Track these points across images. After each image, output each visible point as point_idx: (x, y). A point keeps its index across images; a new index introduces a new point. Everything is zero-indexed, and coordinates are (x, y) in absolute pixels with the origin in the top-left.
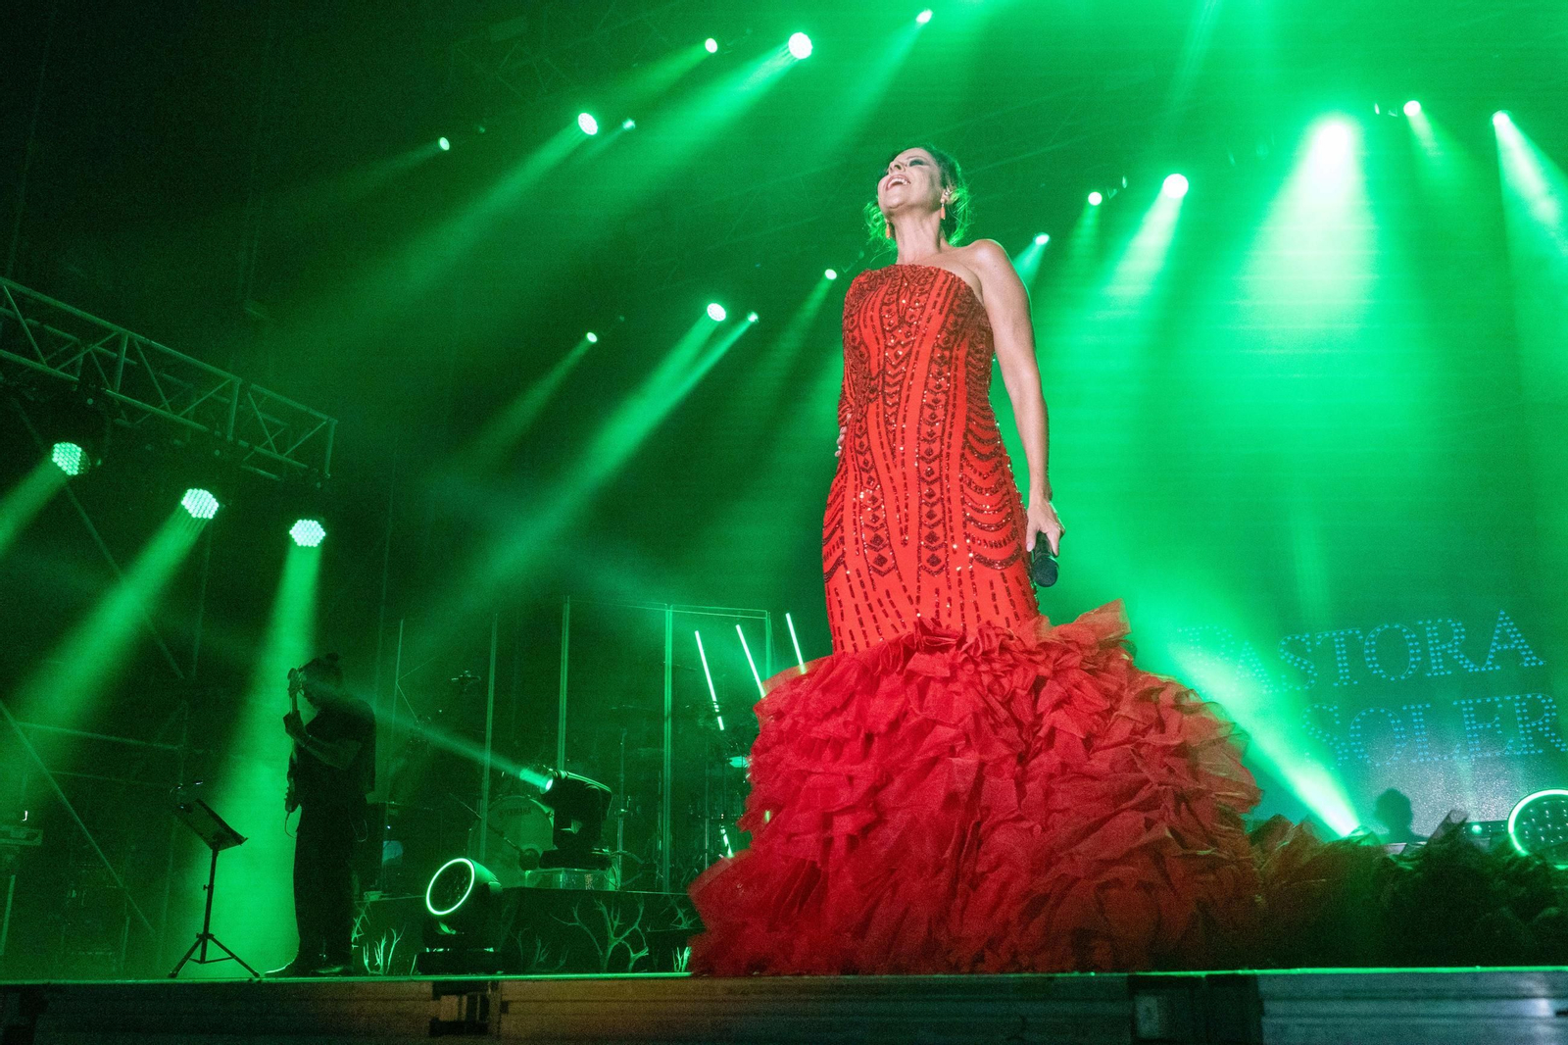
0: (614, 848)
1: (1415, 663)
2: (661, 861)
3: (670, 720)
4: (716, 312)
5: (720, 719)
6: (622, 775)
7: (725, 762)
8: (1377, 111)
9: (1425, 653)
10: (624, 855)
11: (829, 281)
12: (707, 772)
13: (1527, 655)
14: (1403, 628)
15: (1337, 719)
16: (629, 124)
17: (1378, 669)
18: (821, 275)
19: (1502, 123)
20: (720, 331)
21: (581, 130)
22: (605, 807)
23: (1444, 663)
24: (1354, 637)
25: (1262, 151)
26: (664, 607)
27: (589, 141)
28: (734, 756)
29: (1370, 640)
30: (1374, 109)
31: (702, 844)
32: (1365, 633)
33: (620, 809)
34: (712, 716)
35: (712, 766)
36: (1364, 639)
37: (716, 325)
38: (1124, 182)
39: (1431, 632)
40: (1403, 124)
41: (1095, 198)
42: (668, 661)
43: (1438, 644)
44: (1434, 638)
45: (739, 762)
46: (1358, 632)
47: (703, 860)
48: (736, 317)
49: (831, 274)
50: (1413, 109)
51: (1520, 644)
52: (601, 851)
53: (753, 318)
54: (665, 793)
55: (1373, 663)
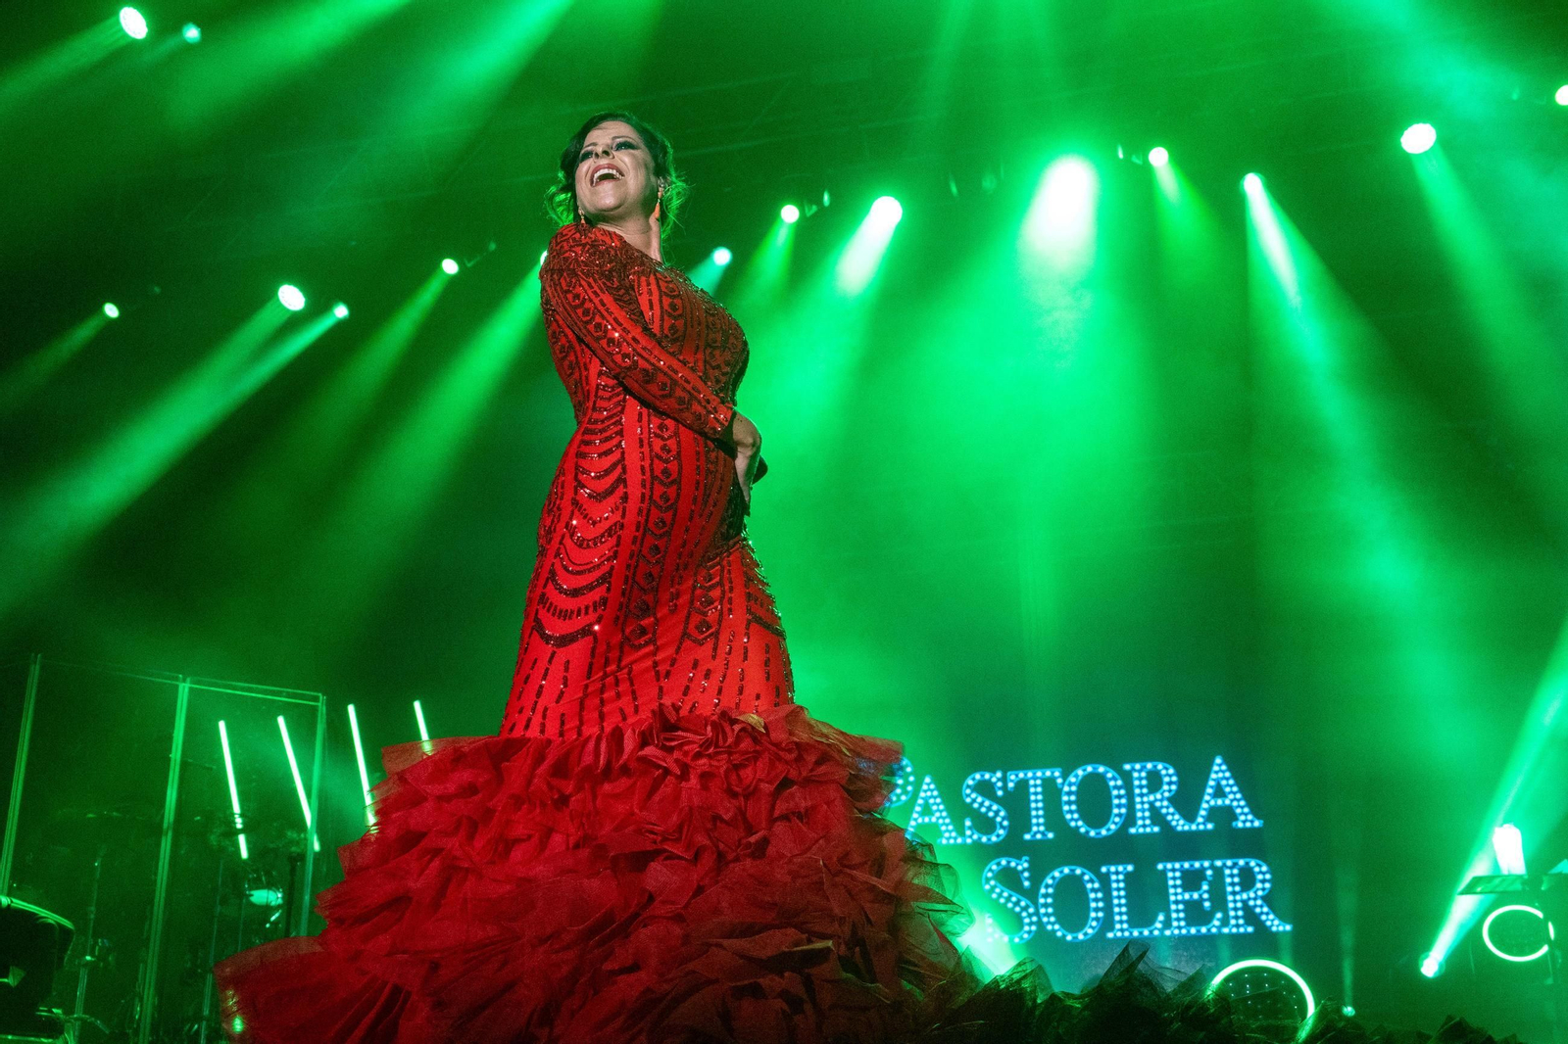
0: (69, 1011)
1: (1120, 815)
2: (136, 1032)
3: (170, 834)
4: (291, 297)
5: (242, 839)
6: (93, 908)
7: (242, 896)
8: (1121, 155)
9: (1131, 806)
10: (83, 1021)
11: (448, 275)
12: (218, 909)
13: (1242, 813)
14: (1108, 772)
15: (1027, 879)
16: (192, 33)
17: (1076, 820)
18: (435, 266)
19: (1253, 186)
20: (295, 323)
21: (122, 29)
22: (64, 949)
23: (1151, 818)
24: (1053, 779)
25: (988, 183)
26: (177, 679)
27: (133, 46)
28: (257, 888)
29: (1070, 785)
30: (1116, 151)
31: (200, 1009)
32: (1065, 776)
33: (85, 955)
34: (232, 833)
35: (224, 901)
36: (1063, 784)
37: (288, 315)
38: (826, 198)
39: (1139, 778)
40: (1146, 173)
41: (790, 214)
42: (176, 754)
43: (1146, 795)
44: (1141, 787)
45: (261, 896)
46: (1057, 774)
47: (198, 1032)
48: (318, 306)
49: (450, 267)
50: (1159, 158)
51: (1235, 799)
52: (50, 1011)
53: (341, 311)
54: (153, 936)
55: (1071, 812)
